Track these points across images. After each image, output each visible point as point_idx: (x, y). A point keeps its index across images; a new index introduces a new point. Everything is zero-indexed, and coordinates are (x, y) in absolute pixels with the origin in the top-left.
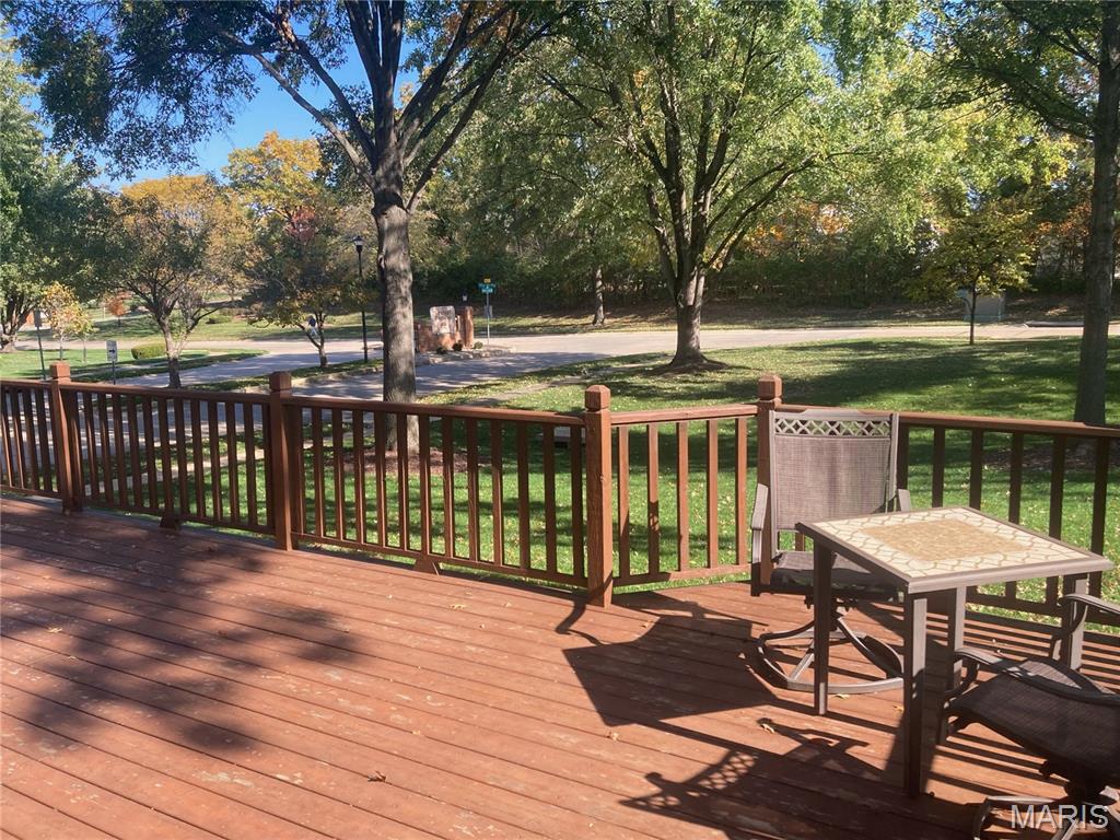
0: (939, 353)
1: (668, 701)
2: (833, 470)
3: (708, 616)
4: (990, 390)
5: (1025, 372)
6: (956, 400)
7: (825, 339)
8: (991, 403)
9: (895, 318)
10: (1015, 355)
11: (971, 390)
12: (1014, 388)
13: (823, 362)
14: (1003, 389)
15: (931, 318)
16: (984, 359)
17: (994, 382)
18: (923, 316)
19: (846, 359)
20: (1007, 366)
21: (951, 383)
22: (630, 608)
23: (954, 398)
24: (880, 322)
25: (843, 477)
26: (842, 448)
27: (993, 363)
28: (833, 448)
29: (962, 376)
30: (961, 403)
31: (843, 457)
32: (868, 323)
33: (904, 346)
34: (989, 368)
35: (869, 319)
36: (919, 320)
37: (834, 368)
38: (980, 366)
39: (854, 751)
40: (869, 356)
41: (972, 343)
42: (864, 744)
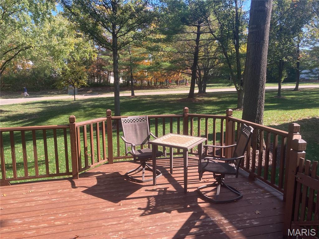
0: (69, 103)
1: (122, 193)
2: (136, 130)
3: (107, 174)
4: (88, 112)
5: (94, 107)
6: (81, 115)
7: (31, 101)
8: (90, 115)
9: (48, 94)
10: (89, 103)
11: (83, 112)
12: (93, 111)
13: (36, 108)
14: (90, 112)
15: (58, 94)
16: (82, 104)
17: (88, 110)
18: (56, 93)
19: (43, 106)
20: (89, 106)
21: (78, 111)
22: (85, 177)
23: (80, 115)
24: (45, 95)
25: (138, 132)
26: (137, 125)
27: (85, 105)
28: (135, 125)
29: (79, 109)
30: (82, 116)
31: (138, 127)
32: (41, 96)
33: (57, 102)
34: (85, 106)
35: (40, 94)
36: (55, 94)
37: (41, 109)
38: (82, 106)
39: (168, 189)
40: (49, 105)
41: (75, 100)
42: (168, 188)
